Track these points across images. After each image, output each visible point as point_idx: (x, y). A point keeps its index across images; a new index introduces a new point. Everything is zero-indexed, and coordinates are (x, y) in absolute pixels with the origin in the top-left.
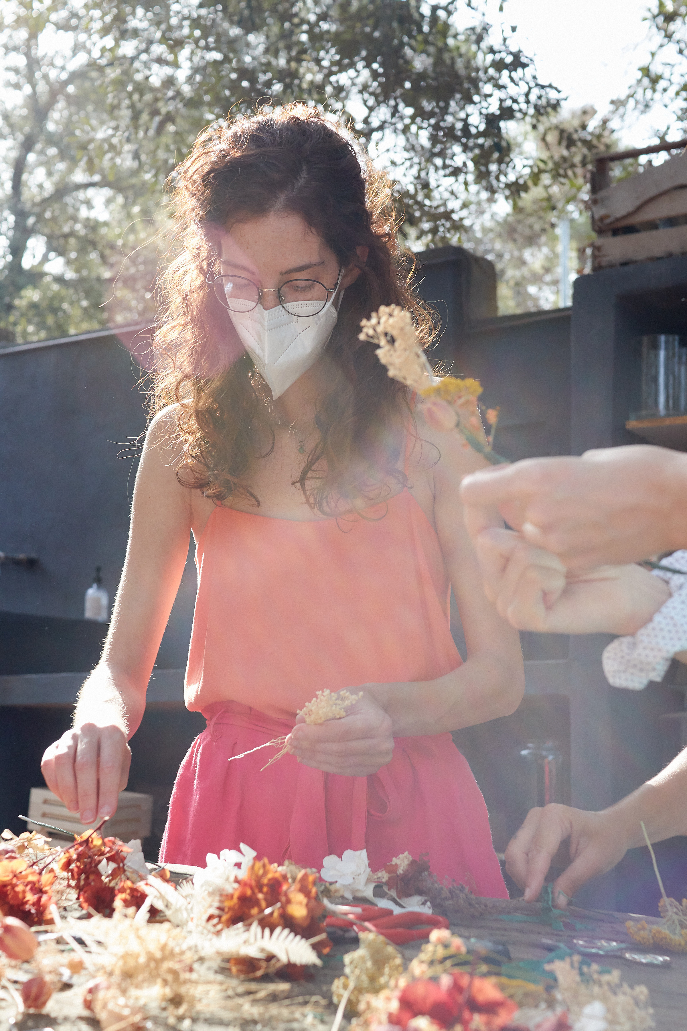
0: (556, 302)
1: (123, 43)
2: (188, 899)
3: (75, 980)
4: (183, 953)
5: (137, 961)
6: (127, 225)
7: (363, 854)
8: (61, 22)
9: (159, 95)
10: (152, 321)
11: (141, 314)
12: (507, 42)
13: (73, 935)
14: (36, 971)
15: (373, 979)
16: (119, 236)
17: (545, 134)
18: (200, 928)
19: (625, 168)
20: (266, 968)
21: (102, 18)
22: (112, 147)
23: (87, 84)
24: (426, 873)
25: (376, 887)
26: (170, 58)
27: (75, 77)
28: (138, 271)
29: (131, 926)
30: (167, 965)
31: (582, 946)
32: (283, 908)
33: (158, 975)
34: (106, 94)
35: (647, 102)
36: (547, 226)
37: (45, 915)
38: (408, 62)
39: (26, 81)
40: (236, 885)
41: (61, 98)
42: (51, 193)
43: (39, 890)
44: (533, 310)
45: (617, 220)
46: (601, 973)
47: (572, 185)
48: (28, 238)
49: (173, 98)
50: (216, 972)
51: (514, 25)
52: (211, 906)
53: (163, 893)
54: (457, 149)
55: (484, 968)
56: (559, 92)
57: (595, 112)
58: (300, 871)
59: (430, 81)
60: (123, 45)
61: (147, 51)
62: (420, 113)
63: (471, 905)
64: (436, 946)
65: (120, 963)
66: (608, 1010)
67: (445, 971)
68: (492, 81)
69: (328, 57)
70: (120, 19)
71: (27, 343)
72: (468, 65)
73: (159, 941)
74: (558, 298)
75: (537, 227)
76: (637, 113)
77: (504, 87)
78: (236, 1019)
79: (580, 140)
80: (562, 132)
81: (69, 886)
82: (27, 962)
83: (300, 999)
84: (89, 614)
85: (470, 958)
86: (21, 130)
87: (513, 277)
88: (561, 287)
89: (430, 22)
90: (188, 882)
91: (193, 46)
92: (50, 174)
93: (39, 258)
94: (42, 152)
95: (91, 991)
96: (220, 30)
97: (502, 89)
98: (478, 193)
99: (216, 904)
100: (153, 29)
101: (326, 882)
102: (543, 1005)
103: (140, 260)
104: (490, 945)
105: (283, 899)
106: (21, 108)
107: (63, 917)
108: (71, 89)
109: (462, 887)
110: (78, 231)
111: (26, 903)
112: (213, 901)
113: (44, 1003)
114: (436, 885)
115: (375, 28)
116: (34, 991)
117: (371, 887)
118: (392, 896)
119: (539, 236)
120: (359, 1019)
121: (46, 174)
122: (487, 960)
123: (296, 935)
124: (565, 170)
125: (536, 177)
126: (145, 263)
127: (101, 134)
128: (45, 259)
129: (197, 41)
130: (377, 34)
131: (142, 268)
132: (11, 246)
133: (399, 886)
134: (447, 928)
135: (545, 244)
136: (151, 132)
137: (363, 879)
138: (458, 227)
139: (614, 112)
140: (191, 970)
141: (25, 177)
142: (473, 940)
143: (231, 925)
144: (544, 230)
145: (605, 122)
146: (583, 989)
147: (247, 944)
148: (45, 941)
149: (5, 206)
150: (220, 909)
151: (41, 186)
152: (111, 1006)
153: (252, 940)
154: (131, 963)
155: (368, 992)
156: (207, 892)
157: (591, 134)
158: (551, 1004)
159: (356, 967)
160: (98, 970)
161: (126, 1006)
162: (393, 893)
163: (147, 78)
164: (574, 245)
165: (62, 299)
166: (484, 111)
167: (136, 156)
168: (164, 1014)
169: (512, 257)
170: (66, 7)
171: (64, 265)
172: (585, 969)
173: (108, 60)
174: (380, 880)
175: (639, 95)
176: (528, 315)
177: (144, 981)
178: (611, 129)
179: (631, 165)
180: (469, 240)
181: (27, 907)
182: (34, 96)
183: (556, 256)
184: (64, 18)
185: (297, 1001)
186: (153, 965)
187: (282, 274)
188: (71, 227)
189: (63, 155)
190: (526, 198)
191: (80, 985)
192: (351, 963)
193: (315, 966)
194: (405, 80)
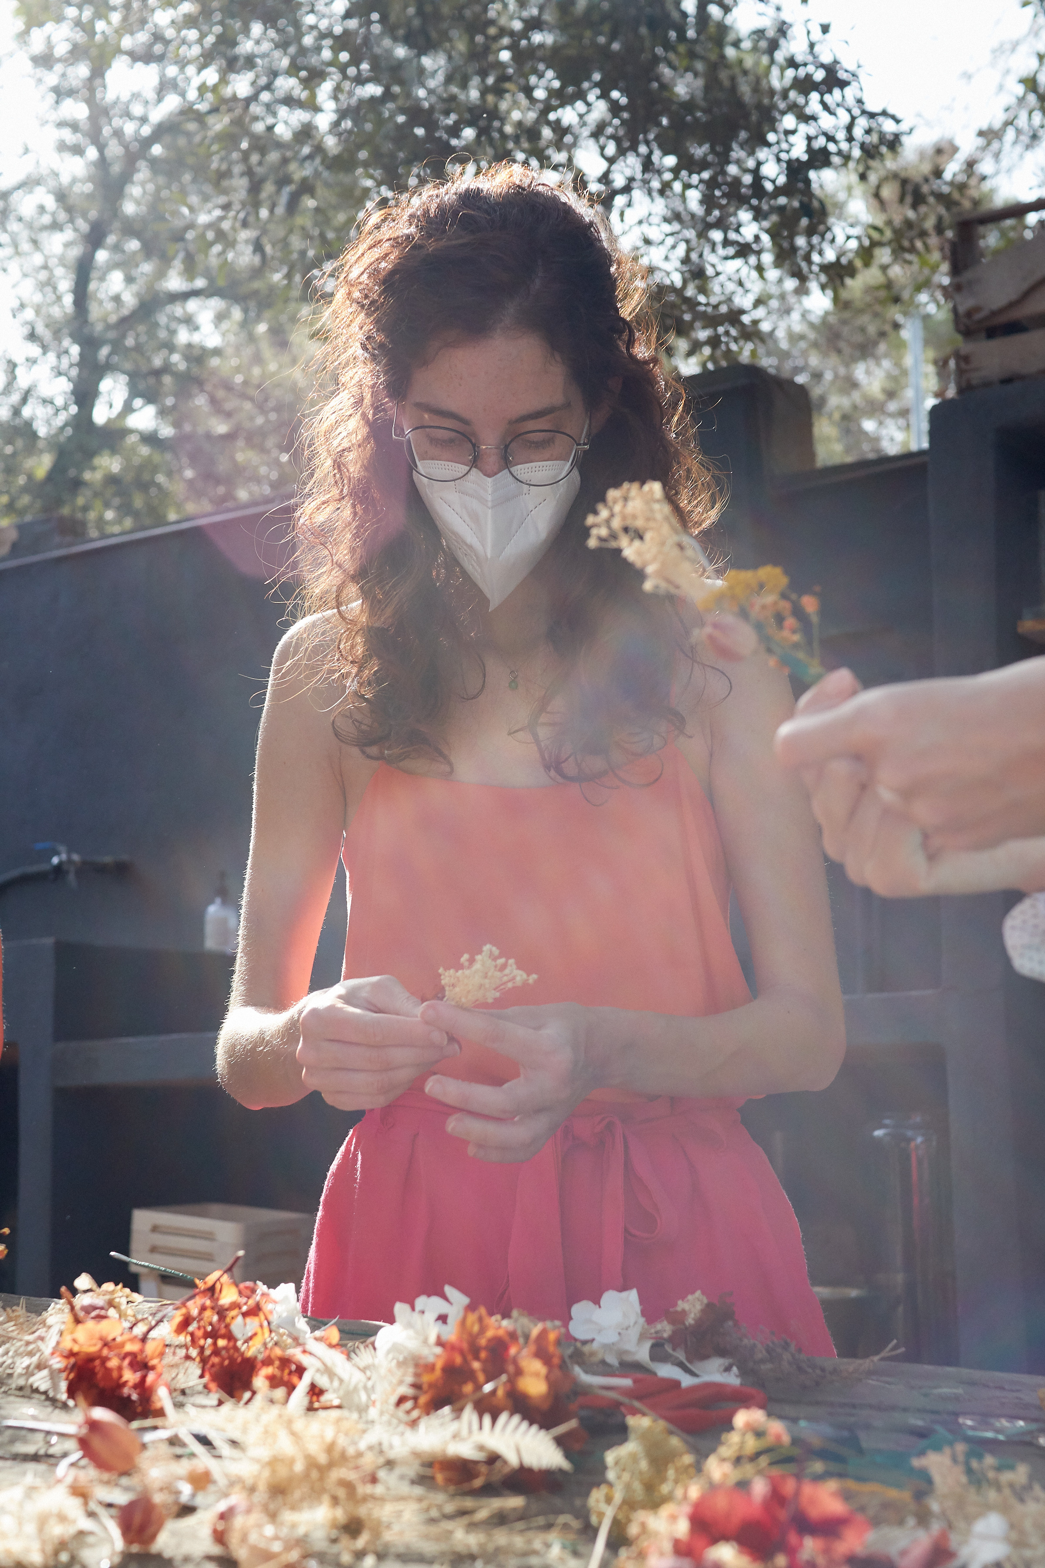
0: (905, 443)
1: (233, 77)
2: (368, 1373)
3: (200, 1500)
4: (360, 1455)
5: (291, 1470)
6: (248, 352)
7: (633, 1295)
8: (140, 50)
9: (289, 154)
10: (291, 496)
11: (274, 486)
12: (817, 49)
13: (195, 1432)
14: (139, 1489)
15: (650, 1487)
16: (238, 370)
17: (878, 187)
18: (386, 1418)
19: (1003, 234)
20: (488, 1474)
21: (200, 41)
22: (221, 236)
23: (182, 142)
24: (730, 1323)
25: (653, 1346)
26: (304, 95)
27: (162, 131)
28: (268, 421)
29: (280, 1416)
30: (336, 1474)
31: (972, 1428)
32: (512, 1381)
33: (323, 1490)
34: (210, 155)
35: (1034, 130)
36: (888, 328)
37: (153, 1402)
38: (665, 87)
39: (88, 141)
40: (438, 1350)
41: (142, 165)
42: (131, 308)
43: (141, 1365)
44: (871, 456)
45: (994, 314)
46: (999, 1469)
47: (924, 263)
48: (100, 378)
49: (310, 157)
50: (413, 1482)
51: (825, 21)
52: (401, 1382)
53: (329, 1364)
54: (745, 216)
55: (818, 1466)
56: (898, 121)
57: (955, 150)
58: (536, 1325)
59: (699, 114)
60: (234, 80)
61: (268, 87)
62: (687, 164)
63: (800, 1369)
64: (744, 1434)
65: (266, 1473)
66: (1012, 1526)
67: (760, 1472)
68: (795, 110)
69: (543, 82)
70: (227, 41)
71: (104, 536)
72: (756, 88)
73: (322, 1437)
74: (909, 436)
75: (872, 329)
76: (1019, 149)
77: (814, 118)
78: (443, 1554)
79: (933, 193)
80: (904, 182)
81: (188, 1357)
82: (126, 1473)
83: (541, 1520)
84: (211, 943)
85: (796, 1451)
86: (84, 216)
87: (838, 407)
88: (913, 419)
89: (697, 24)
90: (367, 1346)
91: (337, 76)
92: (129, 280)
93: (118, 406)
94: (117, 248)
95: (223, 1516)
96: (377, 50)
97: (810, 122)
98: (780, 281)
99: (410, 1379)
100: (277, 54)
101: (576, 1340)
102: (911, 1521)
103: (271, 404)
104: (827, 1430)
105: (511, 1368)
106: (84, 181)
107: (179, 1405)
108: (157, 150)
109: (786, 1343)
110: (176, 364)
111: (125, 1384)
112: (404, 1375)
113: (153, 1537)
114: (746, 1341)
115: (613, 37)
116: (137, 1519)
117: (647, 1345)
118: (677, 1358)
119: (875, 344)
120: (630, 1549)
121: (124, 280)
122: (823, 1454)
123: (531, 1424)
124: (912, 241)
125: (866, 254)
126: (278, 409)
127: (203, 219)
128: (128, 409)
129: (343, 69)
130: (616, 46)
131: (273, 416)
132: (74, 392)
133: (689, 1343)
134: (762, 1407)
135: (886, 356)
136: (280, 210)
137: (634, 1334)
138: (751, 333)
139: (984, 149)
140: (374, 1480)
141: (92, 286)
142: (803, 1423)
143: (433, 1411)
144: (882, 334)
145: (970, 165)
146: (972, 1495)
147: (457, 1439)
148: (153, 1442)
149: (66, 331)
150: (416, 1386)
151: (117, 299)
152: (253, 1538)
153: (465, 1432)
154: (283, 1472)
155: (644, 1507)
156: (395, 1362)
157: (951, 184)
158: (923, 1518)
159: (624, 1470)
160: (232, 1484)
161: (276, 1538)
162: (681, 1355)
163: (270, 128)
164: (931, 354)
165: (155, 469)
166: (784, 156)
167: (258, 247)
168: (335, 1549)
169: (836, 376)
170: (146, 27)
171: (156, 417)
172: (975, 1464)
173: (211, 104)
174: (659, 1335)
175: (1022, 121)
176: (862, 464)
177: (302, 1499)
178: (981, 175)
179: (1013, 228)
180: (769, 354)
181: (126, 1391)
182: (103, 163)
183: (905, 373)
184: (143, 44)
185: (536, 1524)
186: (315, 1474)
187: (511, 423)
188: (164, 360)
189: (148, 250)
190: (855, 286)
191: (207, 1507)
192: (617, 1463)
193: (561, 1471)
194: (661, 114)
